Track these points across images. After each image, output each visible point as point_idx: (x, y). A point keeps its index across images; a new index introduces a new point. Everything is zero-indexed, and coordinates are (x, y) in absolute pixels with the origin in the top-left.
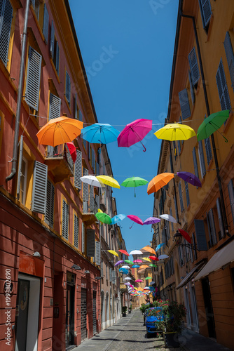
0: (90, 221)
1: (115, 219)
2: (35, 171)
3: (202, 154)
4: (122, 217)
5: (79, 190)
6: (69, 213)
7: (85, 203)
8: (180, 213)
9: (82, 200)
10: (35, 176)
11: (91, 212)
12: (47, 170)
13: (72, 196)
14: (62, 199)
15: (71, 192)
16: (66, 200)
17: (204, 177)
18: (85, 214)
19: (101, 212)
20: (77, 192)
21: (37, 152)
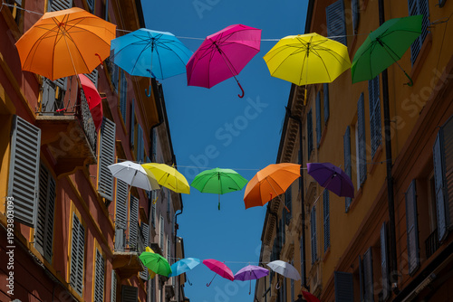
0: (127, 269)
1: (179, 268)
2: (14, 137)
3: (363, 137)
4: (192, 263)
5: (108, 202)
6: (85, 242)
7: (119, 233)
8: (309, 266)
9: (114, 225)
10: (14, 148)
11: (132, 249)
12: (39, 137)
13: (93, 211)
14: (71, 212)
15: (91, 204)
16: (79, 215)
17: (362, 187)
18: (119, 253)
19: (151, 251)
20: (104, 206)
21: (20, 98)
